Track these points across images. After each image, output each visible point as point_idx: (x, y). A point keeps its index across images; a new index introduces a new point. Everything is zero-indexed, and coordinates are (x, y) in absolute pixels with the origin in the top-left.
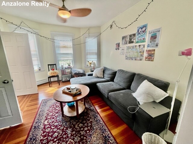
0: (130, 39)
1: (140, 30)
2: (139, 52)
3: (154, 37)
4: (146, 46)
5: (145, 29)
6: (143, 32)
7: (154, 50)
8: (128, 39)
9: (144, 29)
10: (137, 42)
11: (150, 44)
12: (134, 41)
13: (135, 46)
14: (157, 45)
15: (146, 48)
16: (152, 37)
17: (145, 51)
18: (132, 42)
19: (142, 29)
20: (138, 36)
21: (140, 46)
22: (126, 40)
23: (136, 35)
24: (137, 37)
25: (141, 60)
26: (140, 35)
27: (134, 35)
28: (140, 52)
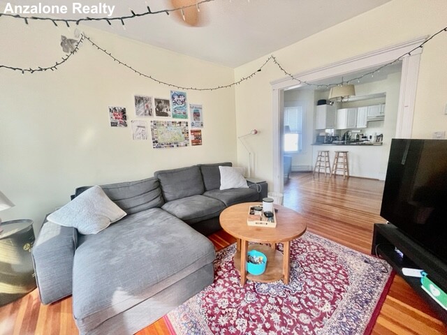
0: (158, 107)
1: (176, 98)
2: (181, 133)
3: (197, 115)
4: (189, 125)
5: (185, 100)
6: (182, 102)
7: (200, 131)
8: (153, 107)
9: (182, 98)
10: (174, 116)
11: (194, 122)
12: (169, 112)
13: (173, 122)
14: (202, 125)
15: (190, 128)
16: (195, 113)
17: (190, 132)
18: (166, 115)
19: (179, 96)
20: (175, 107)
21: (180, 123)
22: (147, 106)
23: (171, 103)
24: (172, 107)
25: (186, 145)
26: (177, 106)
27: (167, 102)
28: (183, 133)
